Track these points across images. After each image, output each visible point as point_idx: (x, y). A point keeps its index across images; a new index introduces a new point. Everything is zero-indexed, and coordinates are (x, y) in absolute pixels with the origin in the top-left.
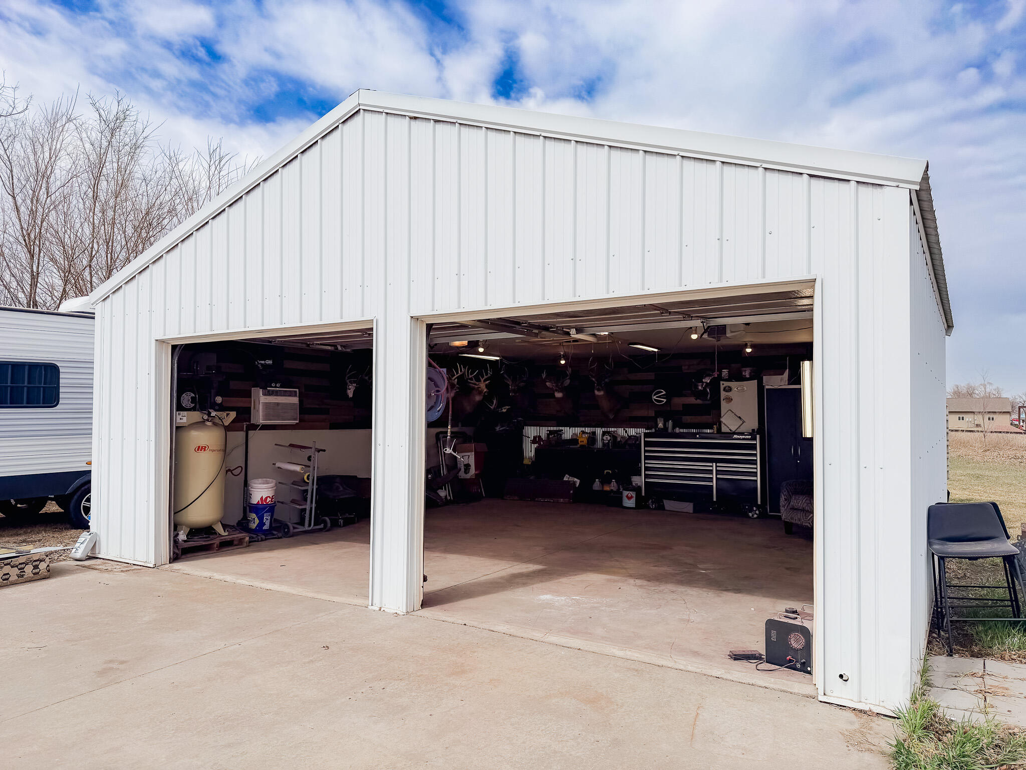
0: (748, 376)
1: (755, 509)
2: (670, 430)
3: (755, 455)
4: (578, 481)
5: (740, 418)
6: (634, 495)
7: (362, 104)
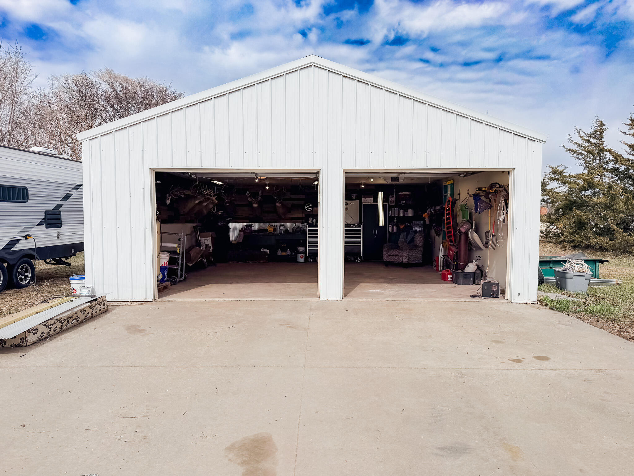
0: (354, 198)
1: (359, 258)
2: (314, 224)
3: (360, 234)
4: (268, 251)
5: (351, 217)
6: (304, 256)
7: (314, 63)
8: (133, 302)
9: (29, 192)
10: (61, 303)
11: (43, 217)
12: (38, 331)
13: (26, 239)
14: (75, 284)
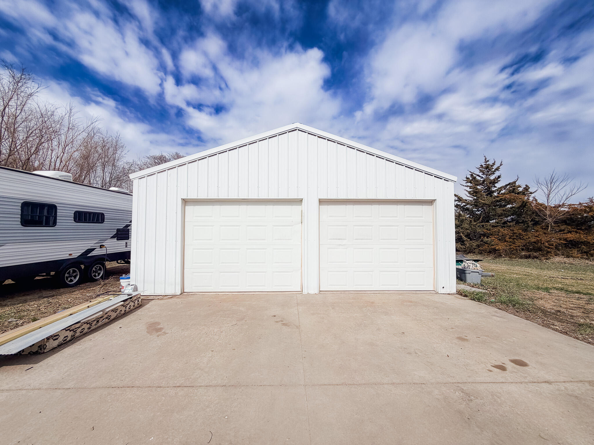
7: (298, 128)
8: (165, 295)
9: (105, 217)
10: (100, 302)
11: (115, 233)
12: (59, 336)
13: (101, 247)
14: (123, 282)
